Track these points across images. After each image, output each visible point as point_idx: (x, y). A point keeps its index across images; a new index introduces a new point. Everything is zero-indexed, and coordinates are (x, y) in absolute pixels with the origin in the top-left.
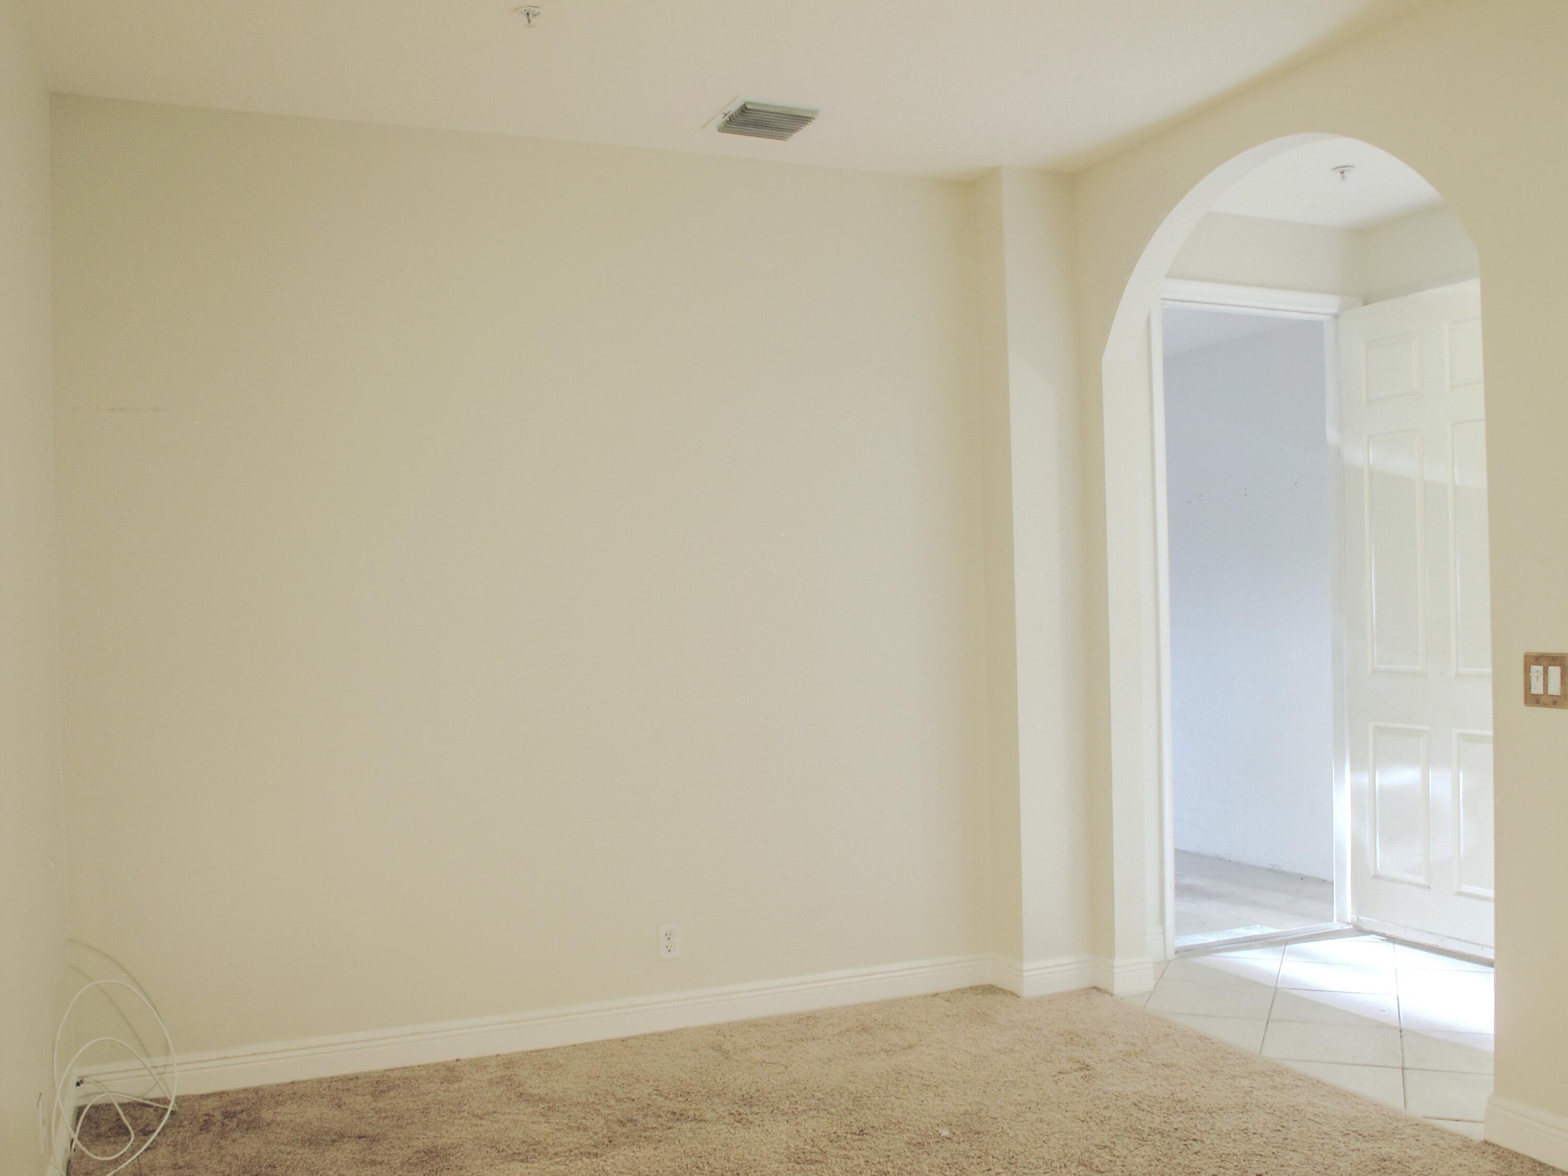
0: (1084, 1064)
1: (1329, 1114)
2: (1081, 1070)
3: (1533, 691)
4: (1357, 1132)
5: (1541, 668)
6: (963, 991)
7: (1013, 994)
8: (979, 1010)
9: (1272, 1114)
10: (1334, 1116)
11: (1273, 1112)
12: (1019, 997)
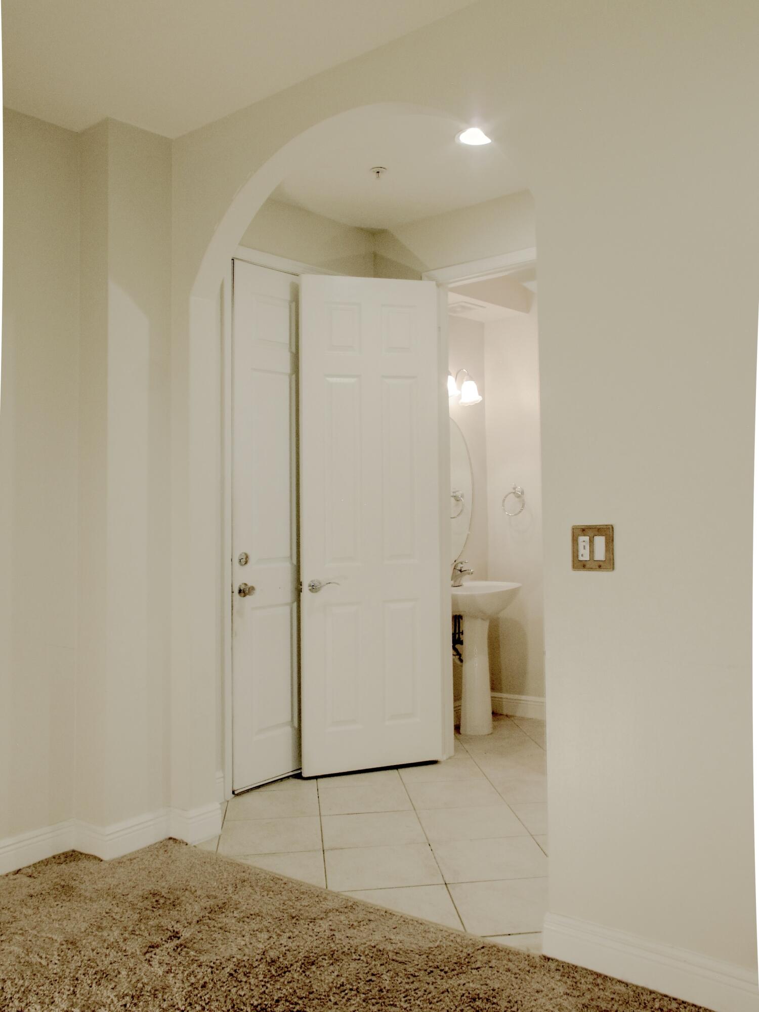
0: (174, 931)
1: (407, 950)
2: (171, 939)
3: (581, 558)
4: (438, 968)
5: (587, 538)
6: (46, 862)
7: (95, 858)
8: (63, 883)
9: (359, 959)
10: (412, 951)
11: (359, 957)
12: (101, 861)
